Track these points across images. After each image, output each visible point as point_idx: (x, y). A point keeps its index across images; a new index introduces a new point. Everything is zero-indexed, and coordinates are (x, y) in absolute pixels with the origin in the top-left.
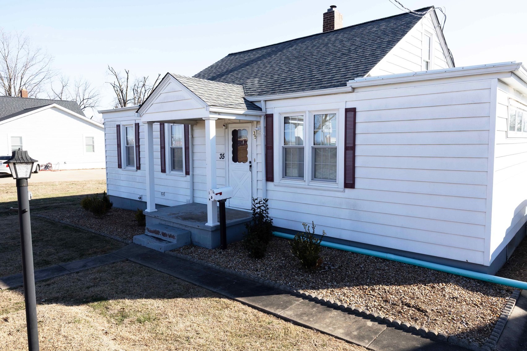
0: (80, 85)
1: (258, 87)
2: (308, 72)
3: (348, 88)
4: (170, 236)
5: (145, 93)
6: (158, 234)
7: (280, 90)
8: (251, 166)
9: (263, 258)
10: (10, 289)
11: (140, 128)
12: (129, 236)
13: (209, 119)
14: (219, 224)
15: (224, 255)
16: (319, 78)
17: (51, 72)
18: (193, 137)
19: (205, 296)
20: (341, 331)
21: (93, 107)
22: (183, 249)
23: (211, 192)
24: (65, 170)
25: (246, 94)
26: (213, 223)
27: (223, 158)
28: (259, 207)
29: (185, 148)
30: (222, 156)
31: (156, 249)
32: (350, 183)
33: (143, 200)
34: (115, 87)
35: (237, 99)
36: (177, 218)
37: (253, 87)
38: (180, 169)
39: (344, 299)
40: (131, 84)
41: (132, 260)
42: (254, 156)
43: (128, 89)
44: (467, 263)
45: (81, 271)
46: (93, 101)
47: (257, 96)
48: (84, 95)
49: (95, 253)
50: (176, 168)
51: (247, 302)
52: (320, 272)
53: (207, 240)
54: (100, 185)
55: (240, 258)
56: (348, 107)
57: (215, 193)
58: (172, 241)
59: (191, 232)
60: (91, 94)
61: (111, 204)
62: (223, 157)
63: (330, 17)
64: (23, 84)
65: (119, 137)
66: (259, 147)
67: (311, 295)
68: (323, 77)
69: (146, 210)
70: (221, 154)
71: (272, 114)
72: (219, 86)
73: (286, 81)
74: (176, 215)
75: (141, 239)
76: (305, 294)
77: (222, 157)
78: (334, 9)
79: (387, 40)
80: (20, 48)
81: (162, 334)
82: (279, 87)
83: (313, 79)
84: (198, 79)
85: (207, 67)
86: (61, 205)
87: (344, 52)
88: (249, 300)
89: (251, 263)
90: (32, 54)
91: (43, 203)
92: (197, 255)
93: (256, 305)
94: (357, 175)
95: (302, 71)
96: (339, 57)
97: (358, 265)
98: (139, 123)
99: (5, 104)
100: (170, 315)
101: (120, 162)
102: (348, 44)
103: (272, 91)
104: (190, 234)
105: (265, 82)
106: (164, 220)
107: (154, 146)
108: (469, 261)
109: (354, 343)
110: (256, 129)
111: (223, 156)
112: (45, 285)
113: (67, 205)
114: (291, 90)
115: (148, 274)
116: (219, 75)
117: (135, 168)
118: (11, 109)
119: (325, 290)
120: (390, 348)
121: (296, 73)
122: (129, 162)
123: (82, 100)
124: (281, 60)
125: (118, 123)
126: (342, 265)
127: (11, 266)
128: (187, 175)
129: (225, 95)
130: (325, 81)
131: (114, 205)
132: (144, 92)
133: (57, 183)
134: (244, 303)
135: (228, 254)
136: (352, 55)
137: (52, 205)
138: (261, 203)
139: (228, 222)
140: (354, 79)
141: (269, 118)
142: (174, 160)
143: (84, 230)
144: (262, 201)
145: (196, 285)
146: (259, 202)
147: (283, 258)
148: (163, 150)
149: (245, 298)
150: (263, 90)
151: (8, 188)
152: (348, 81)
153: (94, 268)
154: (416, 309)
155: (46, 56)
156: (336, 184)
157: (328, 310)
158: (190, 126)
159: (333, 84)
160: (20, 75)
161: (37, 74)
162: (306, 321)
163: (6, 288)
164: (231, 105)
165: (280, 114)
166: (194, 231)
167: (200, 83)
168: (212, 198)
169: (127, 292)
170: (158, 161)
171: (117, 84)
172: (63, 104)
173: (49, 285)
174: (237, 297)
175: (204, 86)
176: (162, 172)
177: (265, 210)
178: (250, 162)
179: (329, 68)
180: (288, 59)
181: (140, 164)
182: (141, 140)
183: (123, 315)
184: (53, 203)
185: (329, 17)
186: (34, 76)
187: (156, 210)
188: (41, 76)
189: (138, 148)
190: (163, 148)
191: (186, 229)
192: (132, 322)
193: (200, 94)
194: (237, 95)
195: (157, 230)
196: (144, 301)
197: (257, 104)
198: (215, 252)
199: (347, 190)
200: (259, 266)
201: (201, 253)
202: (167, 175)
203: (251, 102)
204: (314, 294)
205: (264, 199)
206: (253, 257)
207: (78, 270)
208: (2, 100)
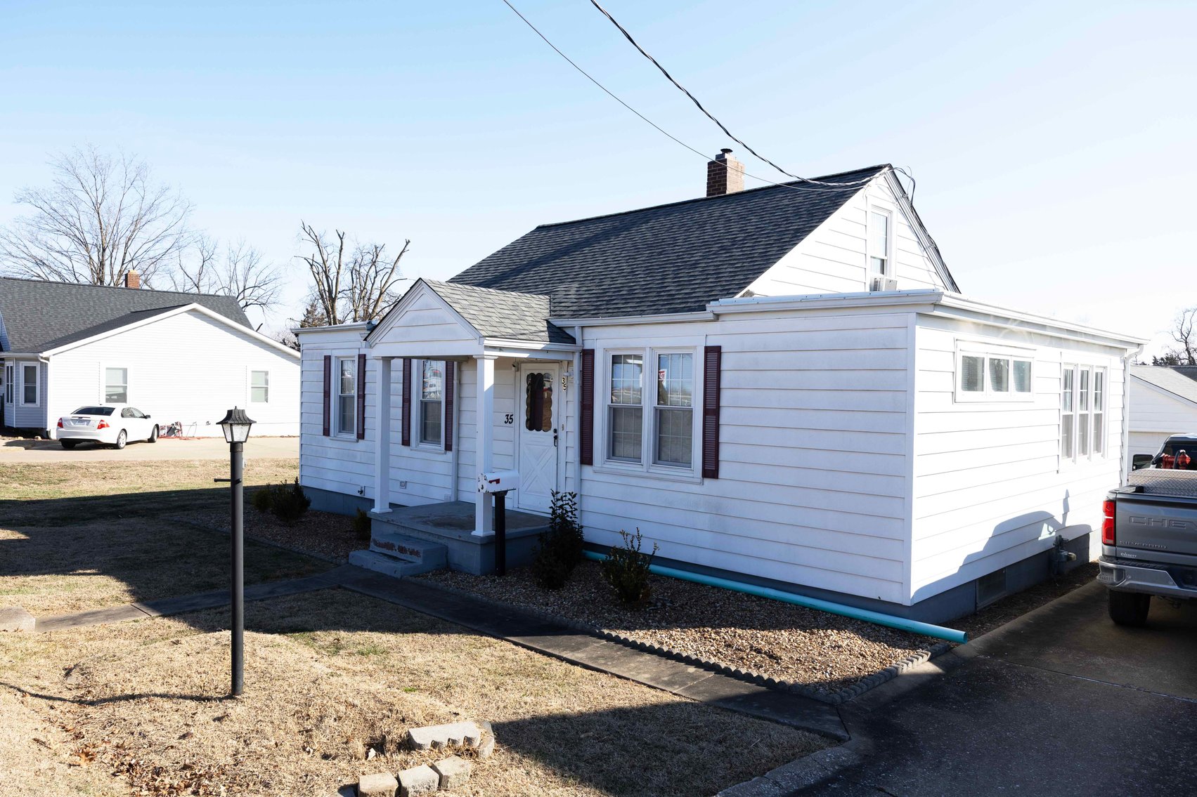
0: (239, 258)
1: (575, 300)
2: (658, 278)
3: (708, 315)
4: (412, 552)
5: (375, 278)
6: (392, 550)
7: (608, 309)
8: (556, 438)
9: (561, 589)
10: (164, 616)
11: (368, 363)
12: (341, 554)
13: (484, 358)
14: (493, 533)
15: (498, 584)
16: (671, 293)
17: (186, 235)
18: (460, 383)
19: (459, 633)
20: (647, 676)
21: (264, 304)
22: (433, 575)
23: (482, 478)
24: (208, 438)
25: (552, 313)
26: (484, 531)
27: (510, 423)
28: (561, 507)
29: (446, 402)
30: (509, 419)
31: (388, 573)
32: (711, 470)
33: (365, 497)
34: (314, 267)
35: (535, 323)
36: (425, 523)
37: (566, 300)
38: (436, 439)
39: (666, 642)
40: (347, 258)
41: (348, 586)
42: (563, 421)
43: (341, 272)
44: (879, 601)
45: (268, 599)
46: (263, 292)
47: (568, 318)
48: (246, 280)
49: (286, 576)
50: (429, 438)
51: (521, 642)
52: (648, 610)
53: (473, 560)
54: (280, 469)
55: (524, 589)
56: (708, 345)
57: (488, 480)
58: (415, 561)
59: (447, 547)
60: (262, 278)
61: (307, 503)
62: (511, 421)
63: (719, 170)
64: (128, 258)
65: (327, 378)
66: (570, 405)
67: (620, 635)
68: (678, 290)
69: (373, 510)
70: (507, 415)
71: (593, 351)
72: (506, 299)
73: (621, 293)
74: (424, 519)
75: (361, 557)
76: (611, 635)
78: (727, 156)
79: (796, 227)
80: (128, 186)
81: (394, 666)
82: (607, 304)
83: (662, 294)
84: (470, 288)
85: (494, 252)
86: (212, 504)
87: (725, 244)
88: (527, 641)
89: (540, 596)
90: (149, 199)
91: (176, 499)
92: (455, 582)
93: (534, 646)
94: (722, 456)
95: (651, 275)
96: (714, 254)
97: (714, 603)
98: (365, 355)
99: (94, 302)
100: (405, 649)
101: (327, 424)
102: (735, 228)
103: (594, 310)
104: (445, 550)
105: (587, 292)
106: (403, 527)
107: (392, 397)
108: (882, 599)
109: (658, 688)
110: (566, 374)
112: (216, 613)
113: (222, 503)
114: (624, 310)
115: (373, 605)
116: (514, 269)
117: (354, 436)
118: (107, 311)
119: (644, 632)
120: (705, 694)
121: (640, 278)
122: (344, 426)
123: (241, 290)
124: (623, 248)
125: (328, 353)
126: (687, 604)
127: (156, 588)
128: (447, 452)
129: (513, 317)
130: (679, 299)
131: (313, 506)
132: (374, 275)
133: (197, 463)
134: (516, 644)
135: (506, 583)
136: (735, 250)
137: (194, 502)
138: (564, 499)
139: (508, 531)
140: (718, 300)
141: (588, 356)
142: (425, 423)
143: (262, 543)
144: (565, 496)
145: (448, 621)
146: (562, 498)
147: (593, 590)
148: (407, 404)
149: (520, 638)
150: (580, 308)
151: (105, 470)
152: (709, 301)
153: (287, 595)
154: (767, 656)
155: (177, 203)
156: (691, 472)
157: (638, 654)
158: (455, 363)
159: (689, 305)
160: (123, 240)
161: (158, 239)
162: (601, 664)
163: (158, 615)
164: (521, 334)
165: (606, 350)
166: (453, 546)
167: (473, 294)
168: (482, 488)
169: (342, 623)
170: (397, 425)
171: (318, 259)
172: (209, 303)
173: (221, 613)
174: (508, 636)
175: (479, 300)
176: (403, 444)
177: (571, 512)
178: (555, 431)
179: (692, 274)
180: (635, 249)
181: (364, 430)
182: (367, 386)
183: (337, 648)
184: (196, 500)
185: (717, 170)
186: (151, 244)
187: (390, 510)
188: (166, 244)
189: (361, 400)
190: (407, 400)
191: (440, 541)
192: (351, 654)
193: (469, 316)
194: (536, 314)
195: (390, 542)
196: (367, 634)
197: (568, 331)
198: (485, 580)
199: (708, 481)
200: (552, 599)
201: (461, 580)
202: (411, 450)
203: (560, 328)
204: (623, 635)
205: (569, 493)
206: (545, 587)
207: (263, 597)
208: (88, 292)
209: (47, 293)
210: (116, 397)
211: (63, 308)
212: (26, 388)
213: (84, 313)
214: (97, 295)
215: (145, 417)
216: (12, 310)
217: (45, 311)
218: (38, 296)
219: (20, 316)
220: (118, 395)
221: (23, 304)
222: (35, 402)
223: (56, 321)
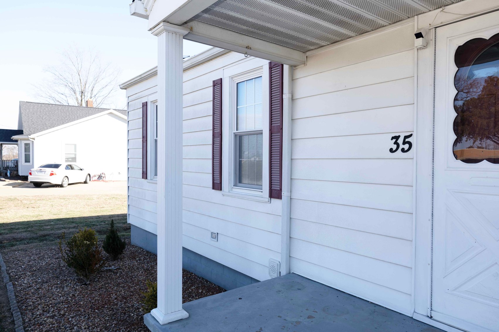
18: (293, 98)
24: (119, 181)
29: (270, 131)
38: (256, 183)
50: (245, 180)
62: (406, 147)
65: (145, 124)
70: (397, 138)
77: (401, 146)
99: (69, 113)
111: (404, 143)
118: (75, 118)
125: (144, 100)
128: (273, 200)
148: (217, 140)
158: (286, 67)
176: (213, 188)
202: (223, 196)
208: (67, 109)
209: (47, 109)
210: (71, 159)
211: (54, 116)
212: (25, 155)
213: (63, 119)
214: (71, 110)
215: (81, 170)
216: (28, 117)
217: (44, 117)
218: (42, 110)
219: (31, 120)
220: (72, 158)
221: (34, 114)
222: (30, 162)
223: (49, 122)
